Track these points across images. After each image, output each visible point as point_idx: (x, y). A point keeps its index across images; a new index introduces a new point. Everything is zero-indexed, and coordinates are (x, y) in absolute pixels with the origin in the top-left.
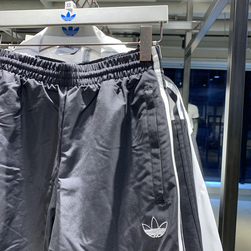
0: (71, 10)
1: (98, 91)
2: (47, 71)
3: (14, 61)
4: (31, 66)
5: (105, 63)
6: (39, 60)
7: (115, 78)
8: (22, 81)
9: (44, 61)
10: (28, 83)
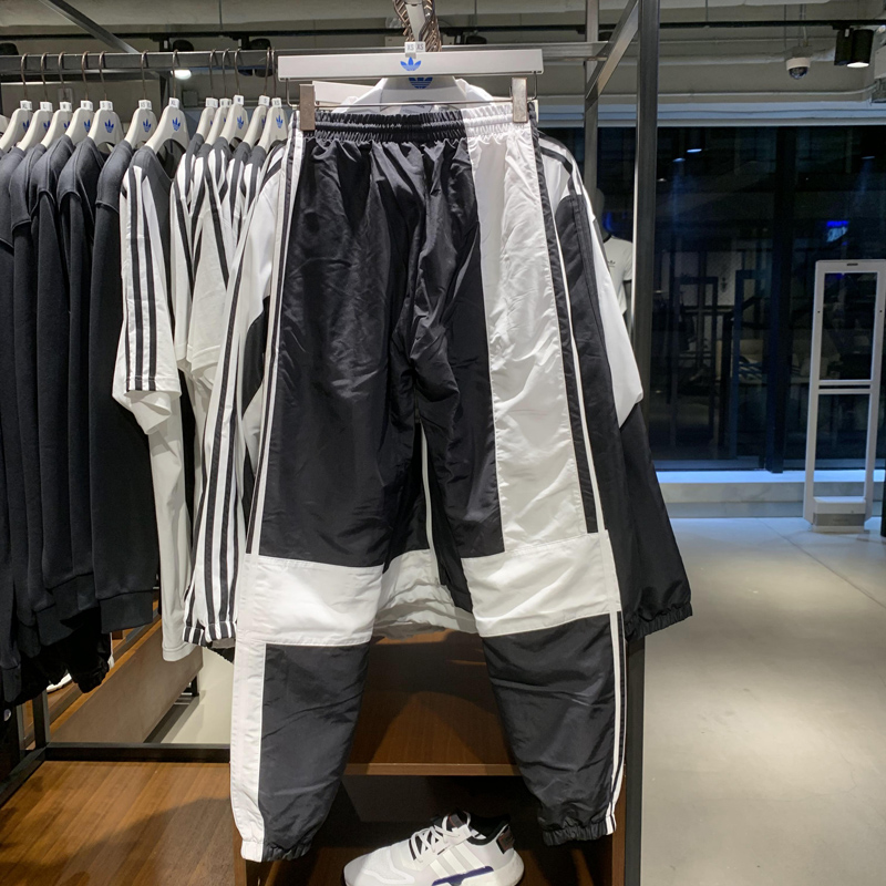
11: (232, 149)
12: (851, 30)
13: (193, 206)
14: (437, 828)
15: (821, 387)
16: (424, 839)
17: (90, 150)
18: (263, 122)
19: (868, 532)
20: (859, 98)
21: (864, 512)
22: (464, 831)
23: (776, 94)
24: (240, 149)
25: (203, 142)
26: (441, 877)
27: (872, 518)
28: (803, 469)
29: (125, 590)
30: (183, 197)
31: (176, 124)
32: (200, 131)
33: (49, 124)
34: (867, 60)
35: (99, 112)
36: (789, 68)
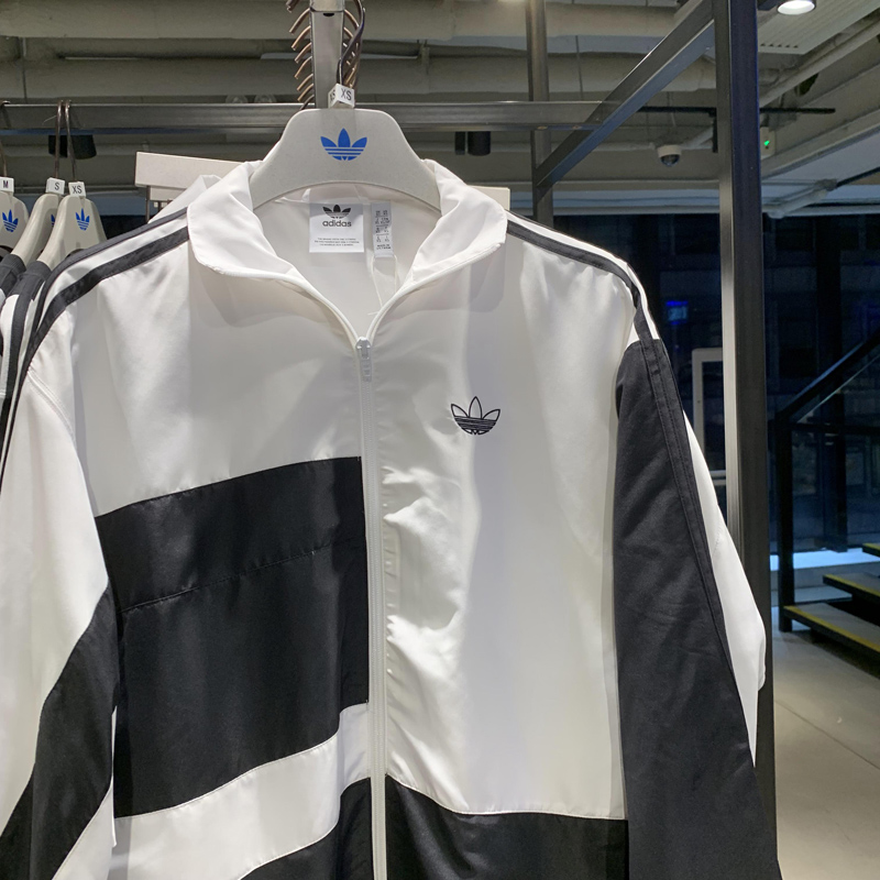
18: (52, 220)
36: (660, 156)
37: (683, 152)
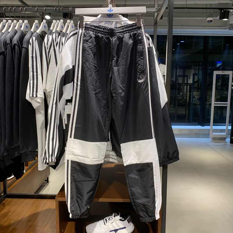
0: (111, 8)
1: (123, 37)
2: (105, 31)
3: (92, 27)
4: (99, 29)
5: (125, 27)
6: (101, 27)
7: (128, 33)
8: (96, 35)
9: (103, 27)
10: (98, 35)
11: (60, 34)
12: (224, 10)
13: (49, 48)
14: (111, 216)
15: (215, 104)
16: (108, 219)
17: (22, 33)
18: (68, 27)
19: (226, 142)
20: (226, 29)
21: (225, 137)
22: (118, 217)
23: (204, 27)
24: (62, 34)
25: (52, 31)
26: (112, 230)
27: (228, 139)
28: (210, 125)
29: (28, 151)
30: (46, 45)
31: (45, 27)
32: (51, 28)
33: (11, 26)
34: (228, 19)
35: (24, 23)
36: (207, 20)
37: (213, 19)
